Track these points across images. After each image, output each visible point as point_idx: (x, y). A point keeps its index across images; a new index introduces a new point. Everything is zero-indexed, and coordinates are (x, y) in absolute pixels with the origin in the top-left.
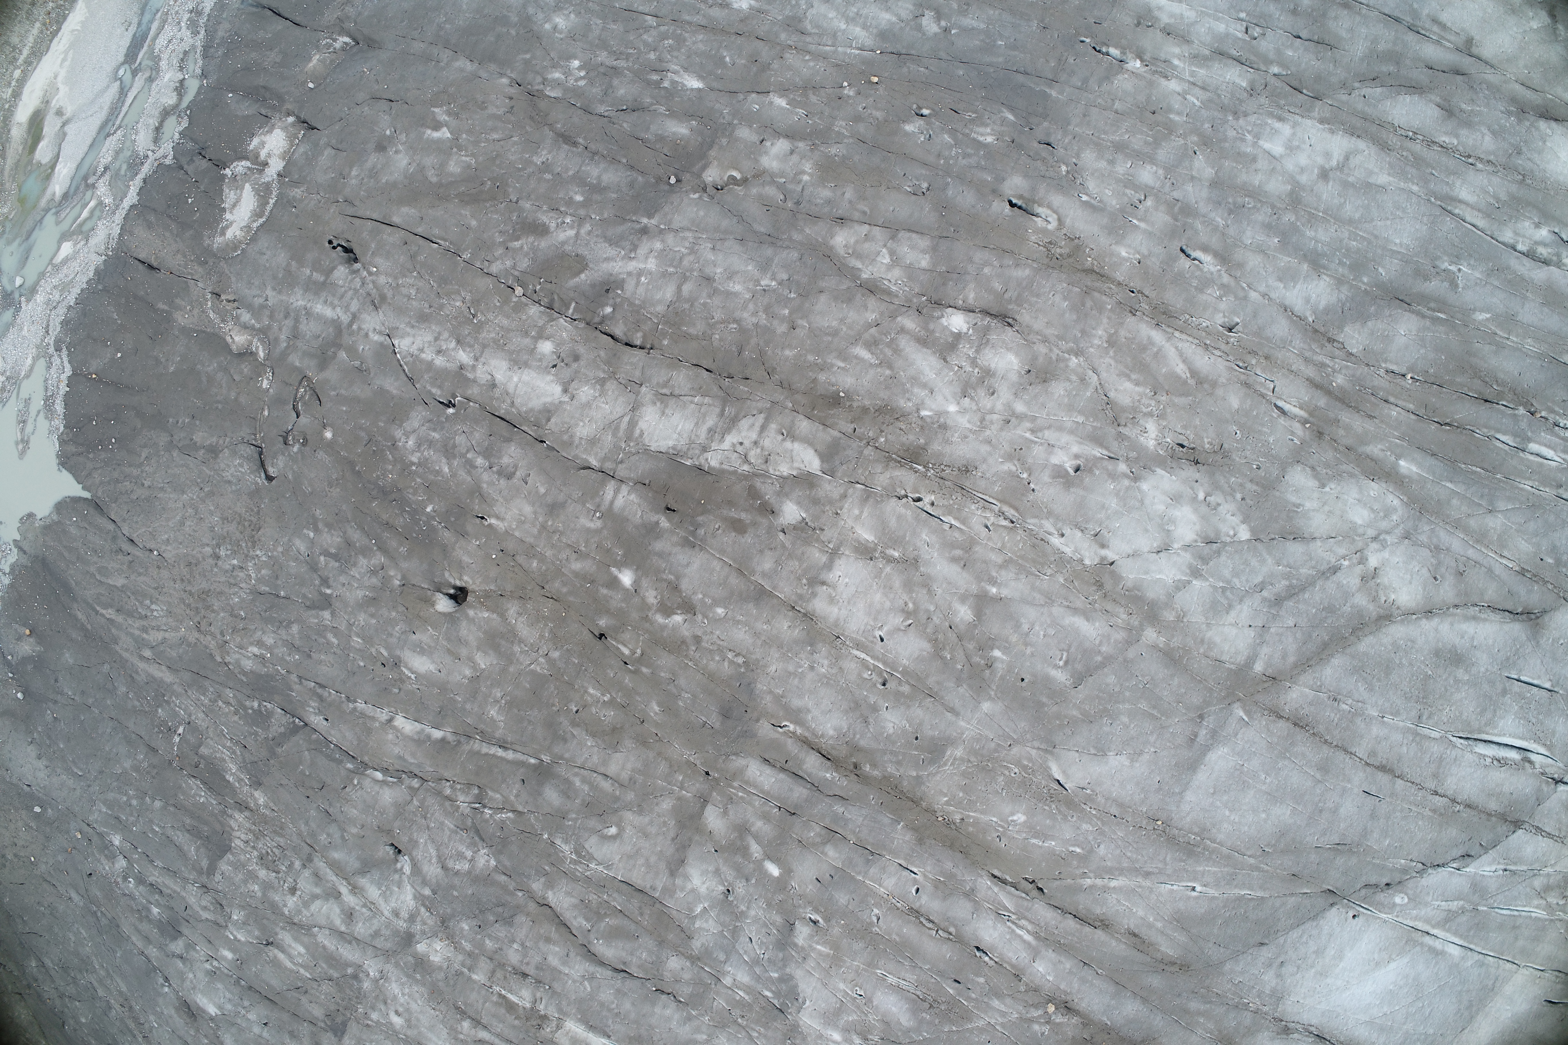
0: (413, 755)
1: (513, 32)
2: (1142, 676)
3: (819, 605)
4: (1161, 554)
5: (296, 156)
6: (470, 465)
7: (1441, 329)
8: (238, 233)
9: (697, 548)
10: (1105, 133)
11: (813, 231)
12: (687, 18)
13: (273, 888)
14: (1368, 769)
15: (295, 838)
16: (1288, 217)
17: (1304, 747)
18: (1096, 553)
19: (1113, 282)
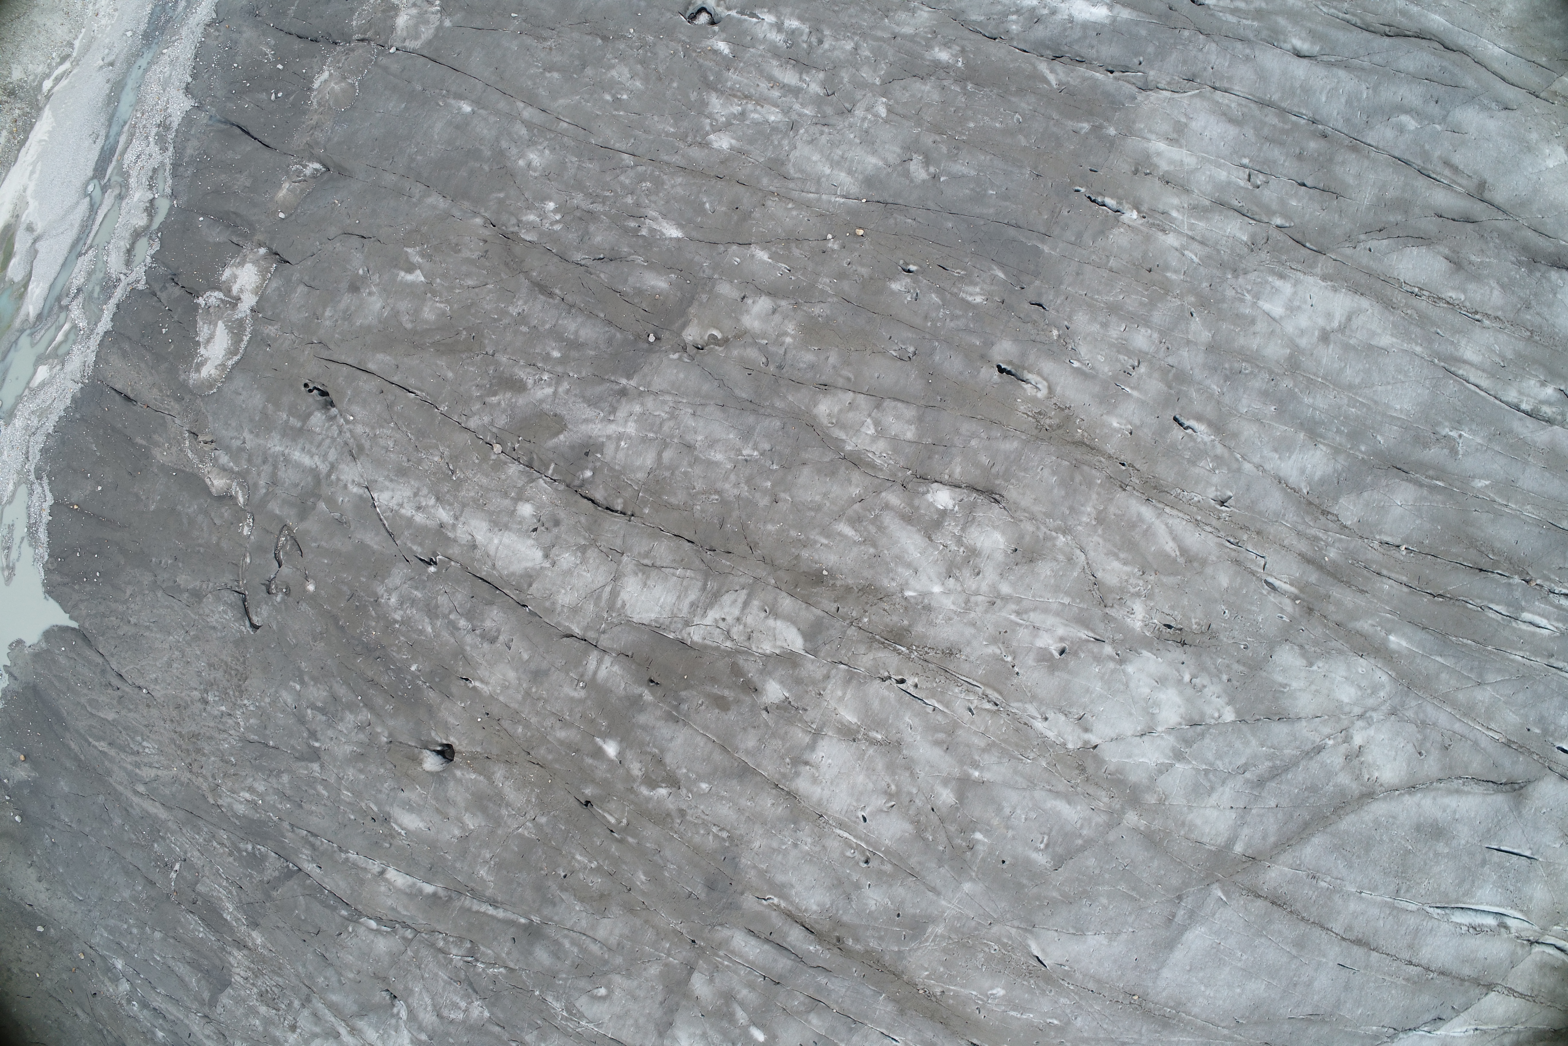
0: (406, 908)
1: (486, 168)
2: (1123, 858)
3: (802, 785)
4: (1145, 738)
5: (269, 291)
6: (453, 627)
7: (1439, 498)
8: (213, 372)
9: (681, 723)
10: (1099, 293)
11: (796, 398)
12: (666, 158)
13: (274, 1024)
14: (1344, 943)
15: (293, 979)
16: (1287, 383)
17: (1282, 925)
18: (1079, 738)
19: (1103, 455)
